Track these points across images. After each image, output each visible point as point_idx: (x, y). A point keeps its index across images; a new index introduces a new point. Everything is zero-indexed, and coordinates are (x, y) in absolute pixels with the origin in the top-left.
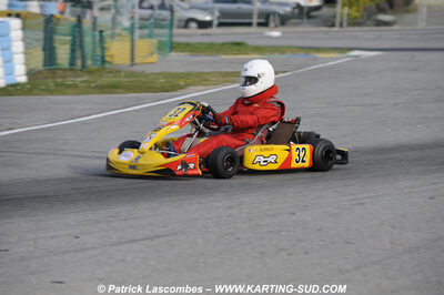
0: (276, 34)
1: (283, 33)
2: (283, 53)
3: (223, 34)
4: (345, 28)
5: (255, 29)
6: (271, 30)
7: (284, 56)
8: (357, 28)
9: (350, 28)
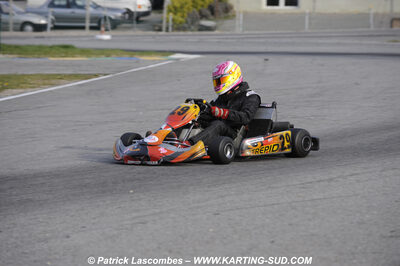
0: (106, 37)
1: (113, 36)
2: (108, 56)
3: (55, 37)
4: (171, 33)
5: (87, 32)
6: (102, 33)
7: (109, 58)
8: (182, 33)
9: (176, 33)
